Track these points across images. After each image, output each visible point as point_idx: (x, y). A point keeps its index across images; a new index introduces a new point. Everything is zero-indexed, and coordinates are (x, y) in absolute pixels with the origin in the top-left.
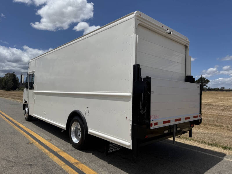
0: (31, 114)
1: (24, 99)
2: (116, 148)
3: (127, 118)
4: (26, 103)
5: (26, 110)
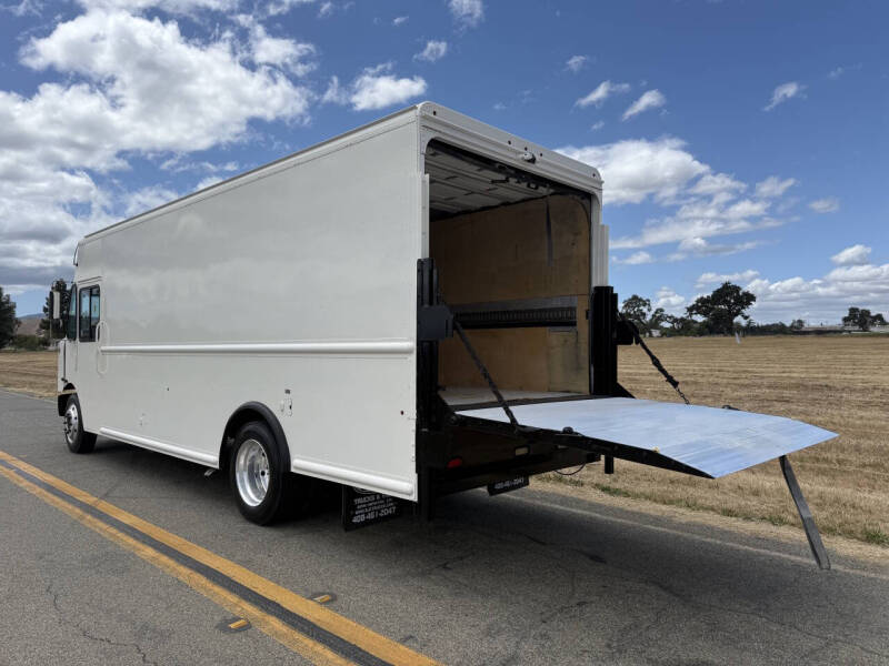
4: (68, 392)
5: (70, 418)
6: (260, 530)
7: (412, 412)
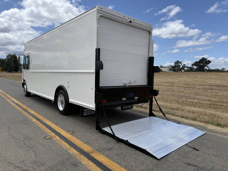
0: (28, 91)
1: (22, 78)
2: (91, 113)
3: (92, 88)
4: (24, 82)
5: (24, 88)
6: (62, 116)
7: (94, 88)
